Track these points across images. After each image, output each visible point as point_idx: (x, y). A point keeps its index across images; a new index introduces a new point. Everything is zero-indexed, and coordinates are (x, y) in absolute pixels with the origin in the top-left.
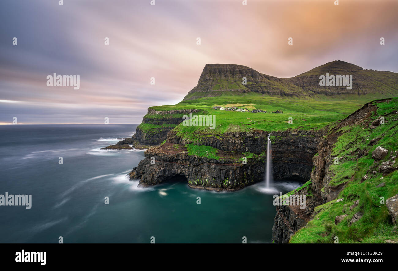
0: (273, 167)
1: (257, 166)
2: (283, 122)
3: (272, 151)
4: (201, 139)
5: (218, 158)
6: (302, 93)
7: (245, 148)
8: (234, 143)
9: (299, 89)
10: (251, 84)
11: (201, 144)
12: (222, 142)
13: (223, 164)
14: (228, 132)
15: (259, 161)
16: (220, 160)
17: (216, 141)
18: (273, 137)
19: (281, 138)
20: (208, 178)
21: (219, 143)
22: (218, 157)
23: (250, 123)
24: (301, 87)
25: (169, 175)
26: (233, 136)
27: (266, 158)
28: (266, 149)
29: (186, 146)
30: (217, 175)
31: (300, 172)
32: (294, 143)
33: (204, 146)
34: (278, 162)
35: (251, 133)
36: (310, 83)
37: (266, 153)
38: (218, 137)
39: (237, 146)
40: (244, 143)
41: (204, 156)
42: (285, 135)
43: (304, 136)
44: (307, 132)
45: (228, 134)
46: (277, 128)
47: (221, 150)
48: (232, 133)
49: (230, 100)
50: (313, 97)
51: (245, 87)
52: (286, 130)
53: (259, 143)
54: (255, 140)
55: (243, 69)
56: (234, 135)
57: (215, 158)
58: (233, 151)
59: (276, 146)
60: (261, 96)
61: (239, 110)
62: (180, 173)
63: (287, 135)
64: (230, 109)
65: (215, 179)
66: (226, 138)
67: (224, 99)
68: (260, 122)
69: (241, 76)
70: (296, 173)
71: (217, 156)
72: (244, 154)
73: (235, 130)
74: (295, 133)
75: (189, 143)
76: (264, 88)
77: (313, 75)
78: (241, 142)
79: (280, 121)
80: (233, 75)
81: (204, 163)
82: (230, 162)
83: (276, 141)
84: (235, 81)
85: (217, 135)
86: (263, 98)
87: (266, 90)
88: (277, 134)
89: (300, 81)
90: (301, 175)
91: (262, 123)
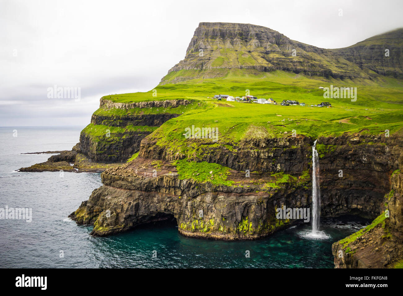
0: (322, 196)
1: (296, 195)
2: (335, 121)
3: (320, 171)
4: (201, 151)
5: (229, 184)
6: (359, 74)
7: (276, 165)
8: (258, 158)
9: (353, 67)
10: (277, 58)
11: (201, 159)
12: (237, 156)
13: (240, 193)
14: (246, 139)
15: (299, 187)
16: (235, 186)
17: (226, 154)
18: (320, 146)
19: (334, 148)
20: (214, 218)
21: (233, 158)
22: (231, 181)
23: (282, 123)
24: (358, 63)
25: (146, 214)
26: (256, 146)
27: (310, 181)
28: (310, 168)
29: (174, 164)
30: (230, 212)
31: (363, 203)
32: (355, 156)
33: (206, 163)
34: (330, 188)
35: (286, 140)
36: (371, 57)
37: (311, 174)
38: (230, 148)
39: (263, 163)
40: (275, 157)
41: (206, 181)
42: (341, 143)
43: (370, 144)
44: (374, 137)
45: (247, 142)
46: (327, 131)
47: (235, 169)
48: (253, 141)
49: (242, 84)
50: (376, 81)
51: (267, 63)
52: (341, 135)
53: (298, 157)
54: (292, 153)
55: (262, 32)
56: (257, 144)
57: (225, 184)
58: (255, 172)
59: (326, 161)
60: (294, 78)
61: (259, 101)
62: (165, 209)
63: (343, 143)
64: (244, 100)
65: (225, 218)
66: (243, 149)
67: (233, 82)
68: (299, 121)
69: (259, 44)
70: (358, 205)
71: (229, 180)
72: (274, 175)
73: (260, 134)
74: (355, 139)
75: (180, 159)
76: (298, 64)
77: (375, 45)
78: (270, 155)
79: (331, 120)
80: (246, 41)
81: (207, 192)
82: (252, 189)
83: (325, 153)
84: (249, 52)
85: (228, 144)
86: (298, 81)
87: (302, 68)
88: (327, 141)
89: (355, 54)
90: (366, 207)
91: (302, 124)
